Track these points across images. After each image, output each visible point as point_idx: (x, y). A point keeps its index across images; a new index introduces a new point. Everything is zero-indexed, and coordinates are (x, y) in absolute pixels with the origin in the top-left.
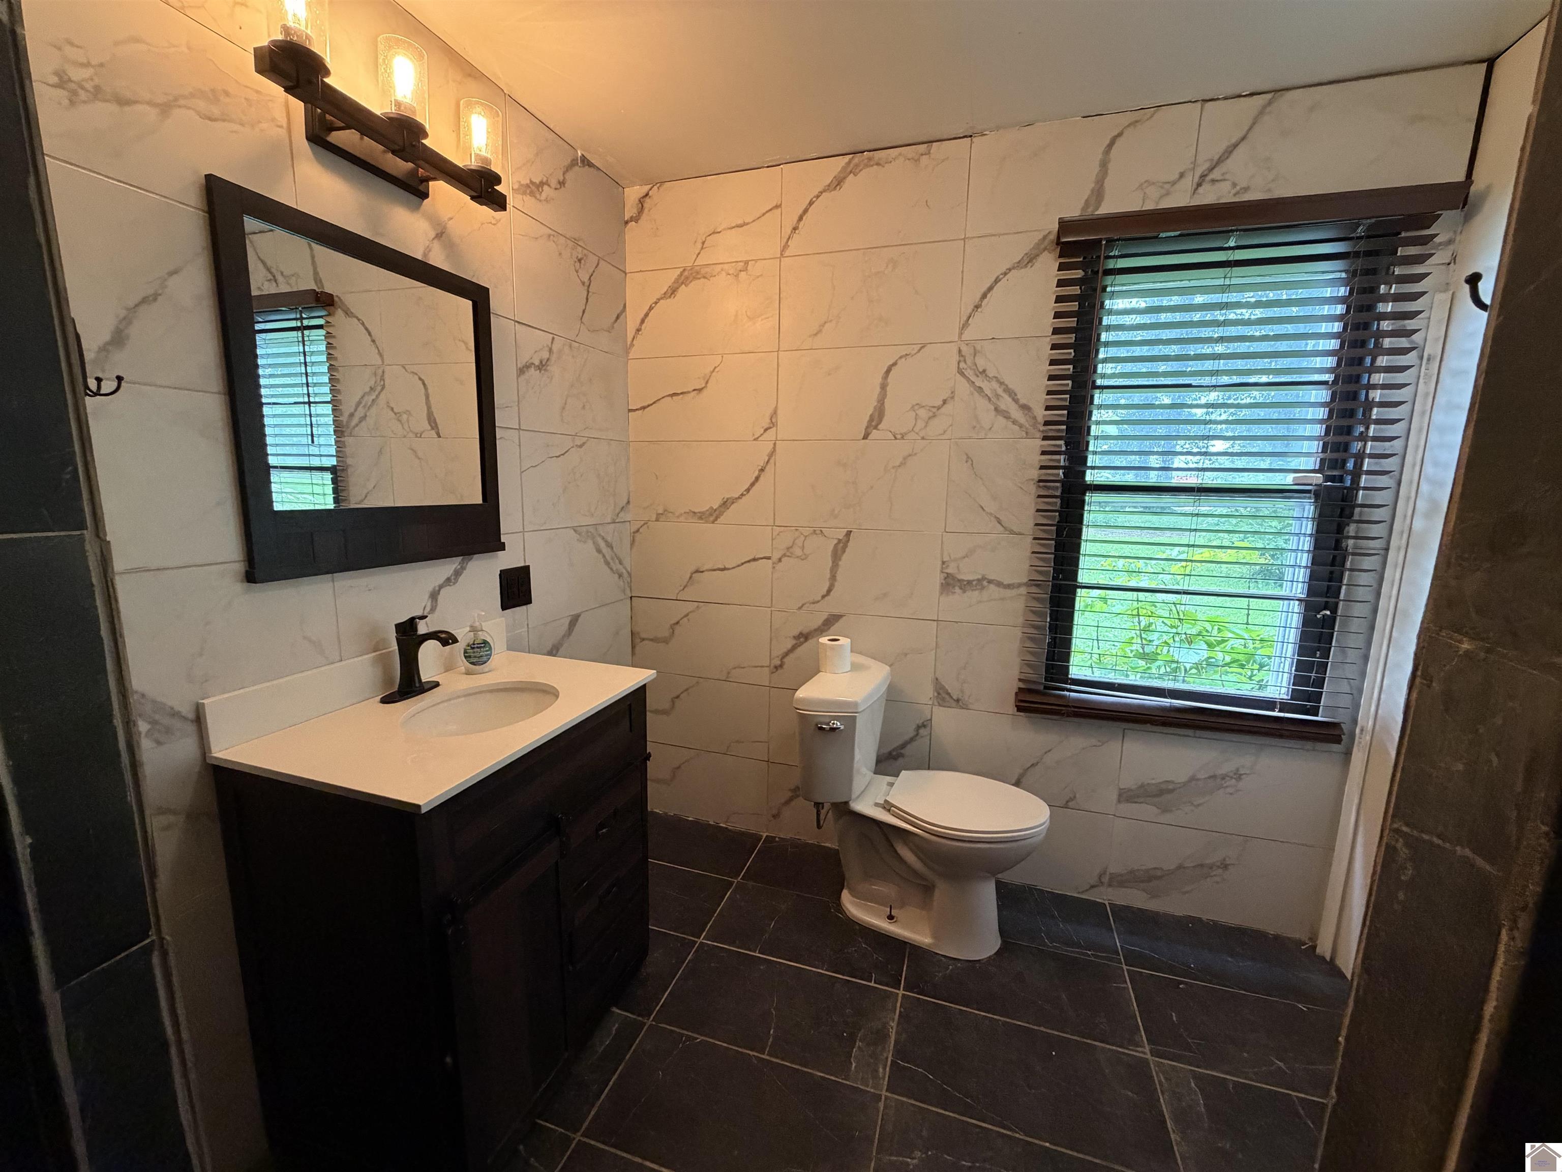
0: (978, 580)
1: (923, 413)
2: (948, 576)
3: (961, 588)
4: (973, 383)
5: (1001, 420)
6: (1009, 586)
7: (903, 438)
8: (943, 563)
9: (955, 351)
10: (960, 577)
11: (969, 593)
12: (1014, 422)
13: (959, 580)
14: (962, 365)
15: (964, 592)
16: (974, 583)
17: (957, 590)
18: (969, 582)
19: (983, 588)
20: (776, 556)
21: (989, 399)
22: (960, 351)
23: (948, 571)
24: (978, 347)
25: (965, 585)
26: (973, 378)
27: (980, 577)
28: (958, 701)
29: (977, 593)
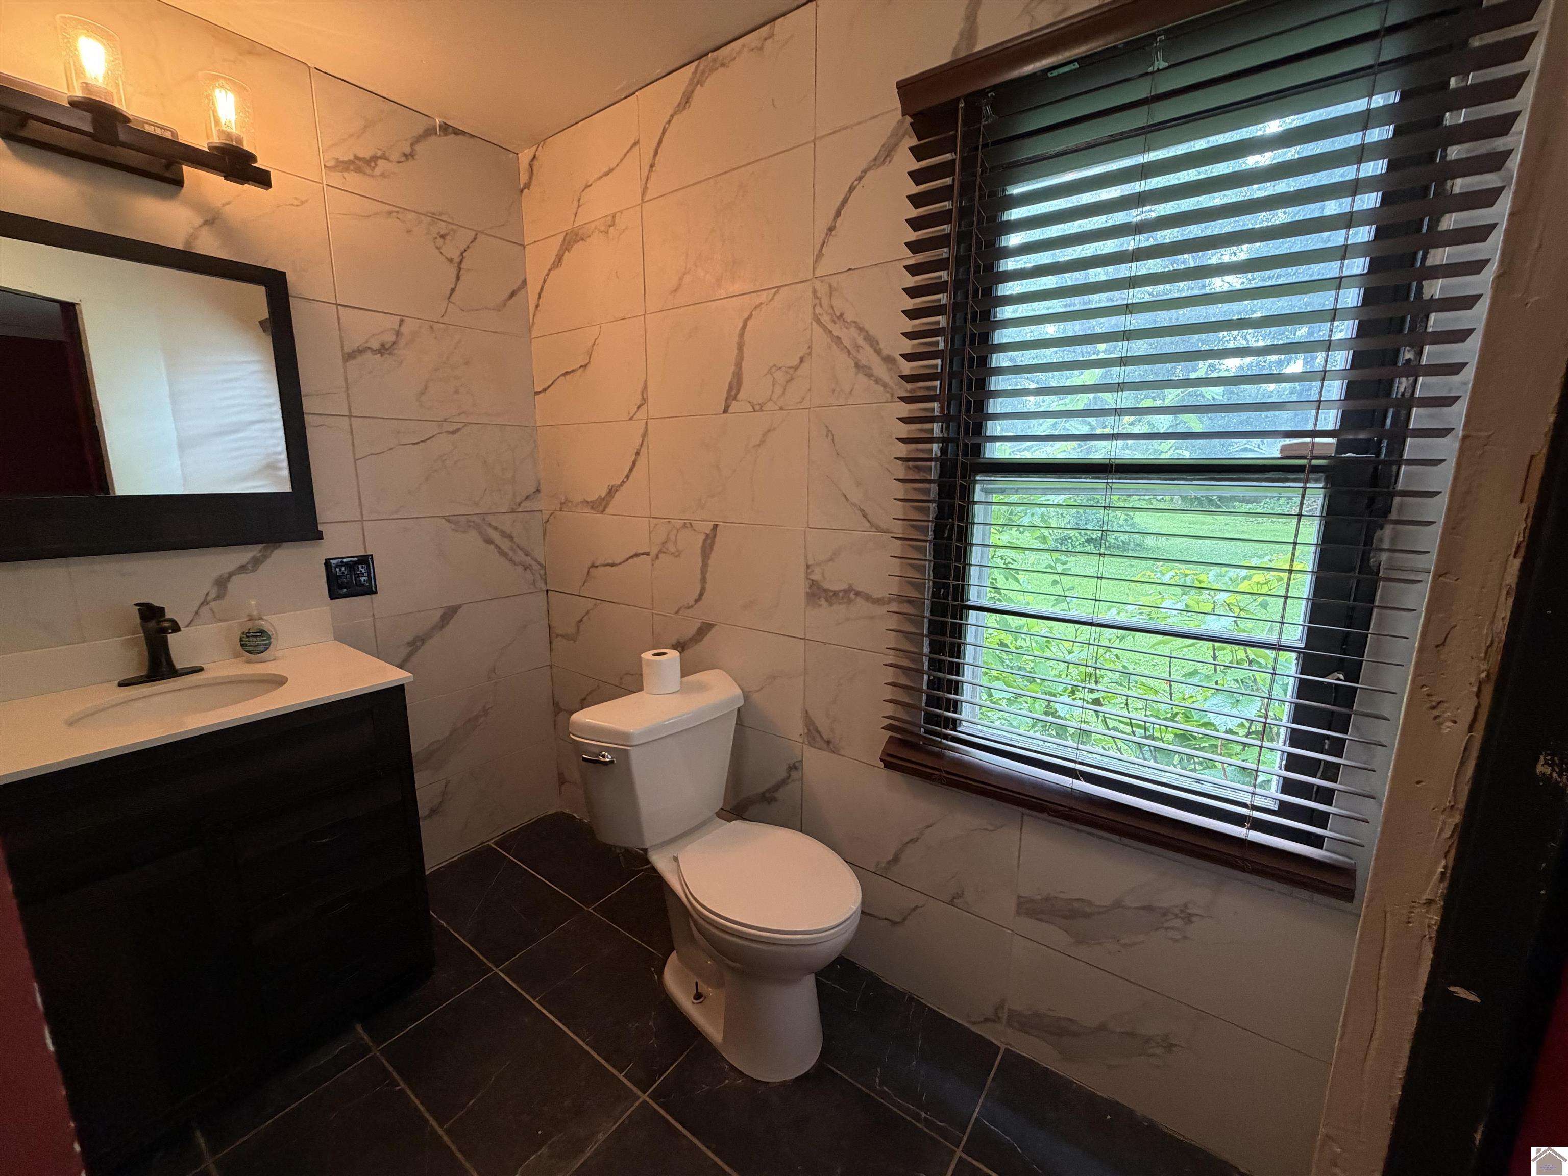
0: (845, 591)
1: (780, 376)
2: (813, 584)
3: (827, 600)
4: (831, 332)
5: (862, 378)
6: (878, 601)
7: (761, 410)
8: (808, 566)
9: (810, 290)
10: (826, 585)
11: (835, 607)
12: (877, 381)
13: (826, 590)
14: (818, 310)
15: (831, 605)
16: (841, 594)
17: (823, 602)
18: (835, 593)
19: (850, 601)
20: (653, 553)
21: (849, 353)
22: (815, 291)
23: (813, 577)
24: (834, 285)
25: (832, 596)
26: (830, 326)
27: (846, 587)
28: (828, 742)
29: (843, 607)
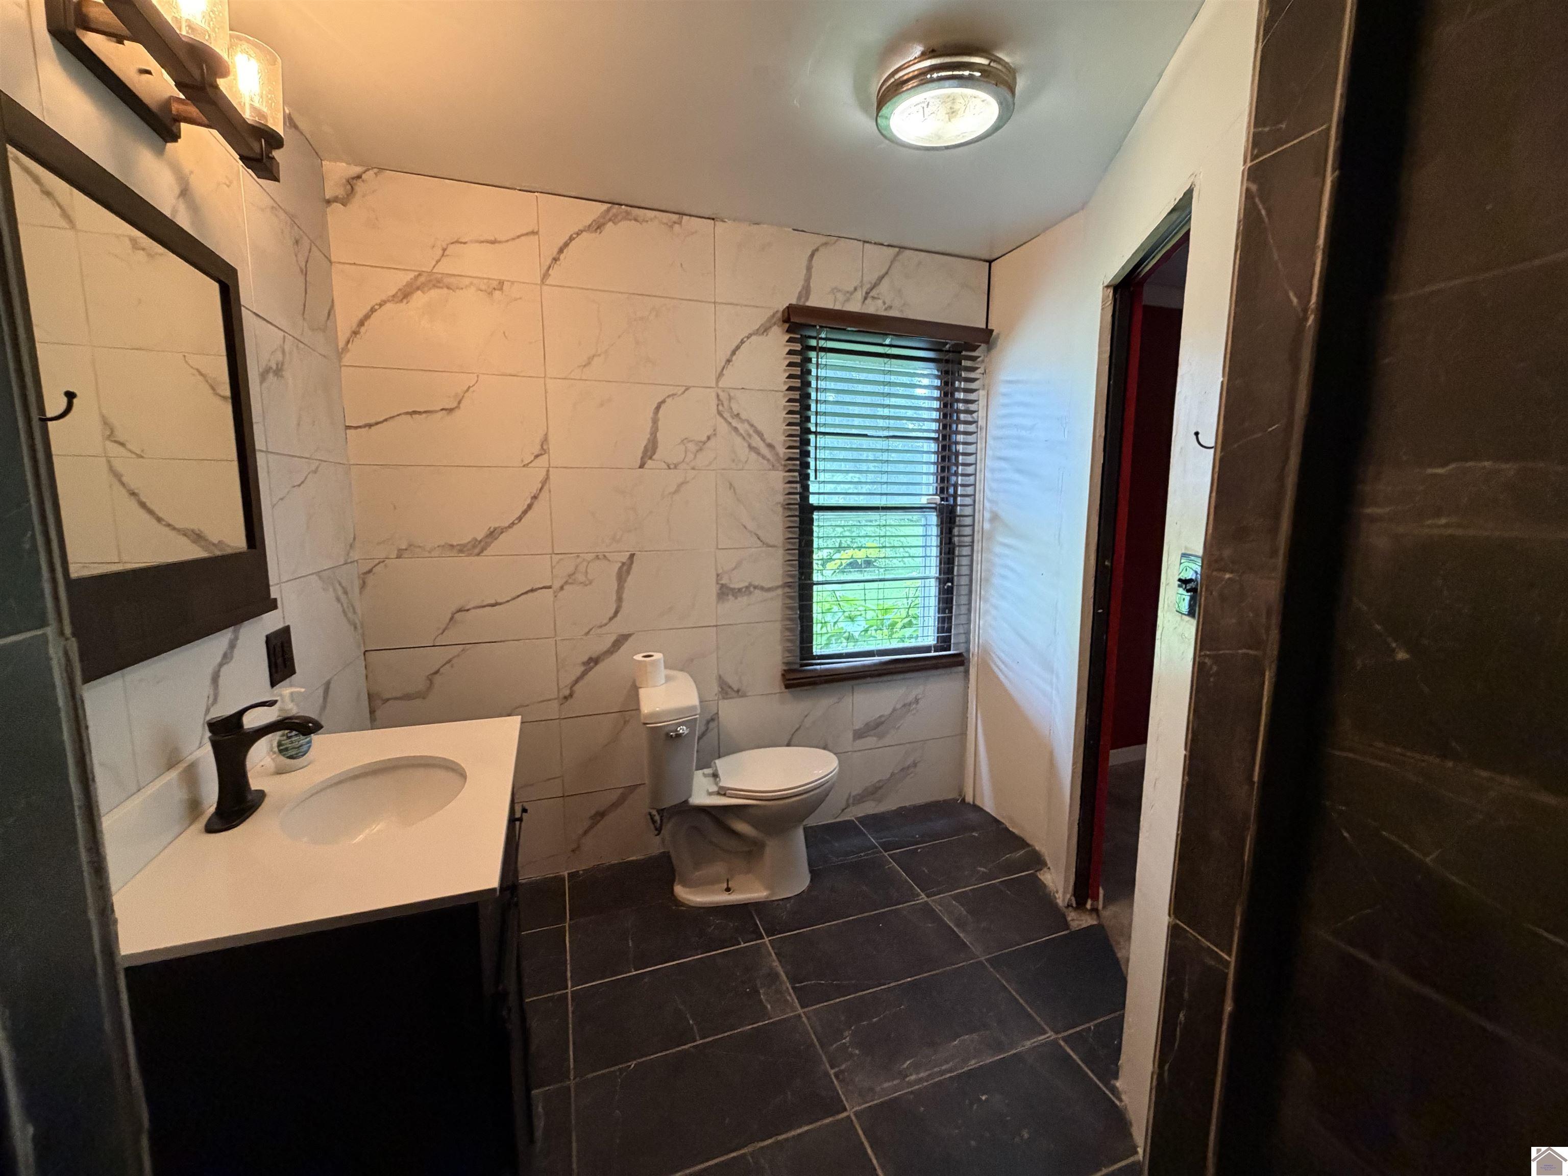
0: (747, 587)
1: (692, 447)
2: (723, 586)
3: (733, 595)
4: (730, 423)
5: (753, 456)
6: (769, 590)
7: (676, 467)
8: (718, 575)
9: (714, 395)
10: (732, 586)
11: (739, 599)
12: (764, 457)
13: (732, 589)
14: (720, 408)
15: (736, 598)
16: (744, 590)
17: (730, 597)
18: (740, 590)
19: (750, 593)
20: (557, 585)
21: (744, 438)
22: (718, 396)
23: (723, 582)
24: (732, 394)
25: (736, 593)
26: (730, 420)
27: (747, 584)
28: (738, 691)
29: (745, 598)
